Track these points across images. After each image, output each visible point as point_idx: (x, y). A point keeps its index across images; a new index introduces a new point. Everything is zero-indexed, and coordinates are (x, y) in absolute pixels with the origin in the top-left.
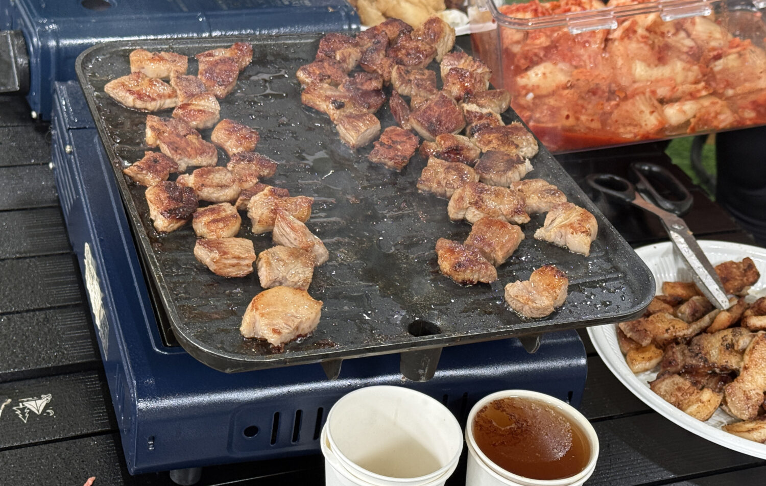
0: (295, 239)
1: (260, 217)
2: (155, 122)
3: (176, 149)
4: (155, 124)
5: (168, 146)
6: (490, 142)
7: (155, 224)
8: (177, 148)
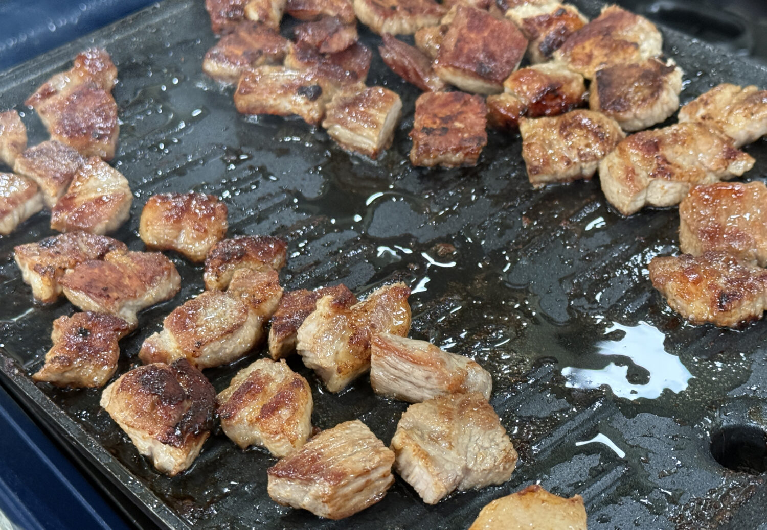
0: (428, 378)
1: (336, 361)
2: (34, 255)
3: (104, 294)
4: (36, 259)
5: (88, 292)
6: (590, 57)
7: (157, 463)
8: (105, 290)
